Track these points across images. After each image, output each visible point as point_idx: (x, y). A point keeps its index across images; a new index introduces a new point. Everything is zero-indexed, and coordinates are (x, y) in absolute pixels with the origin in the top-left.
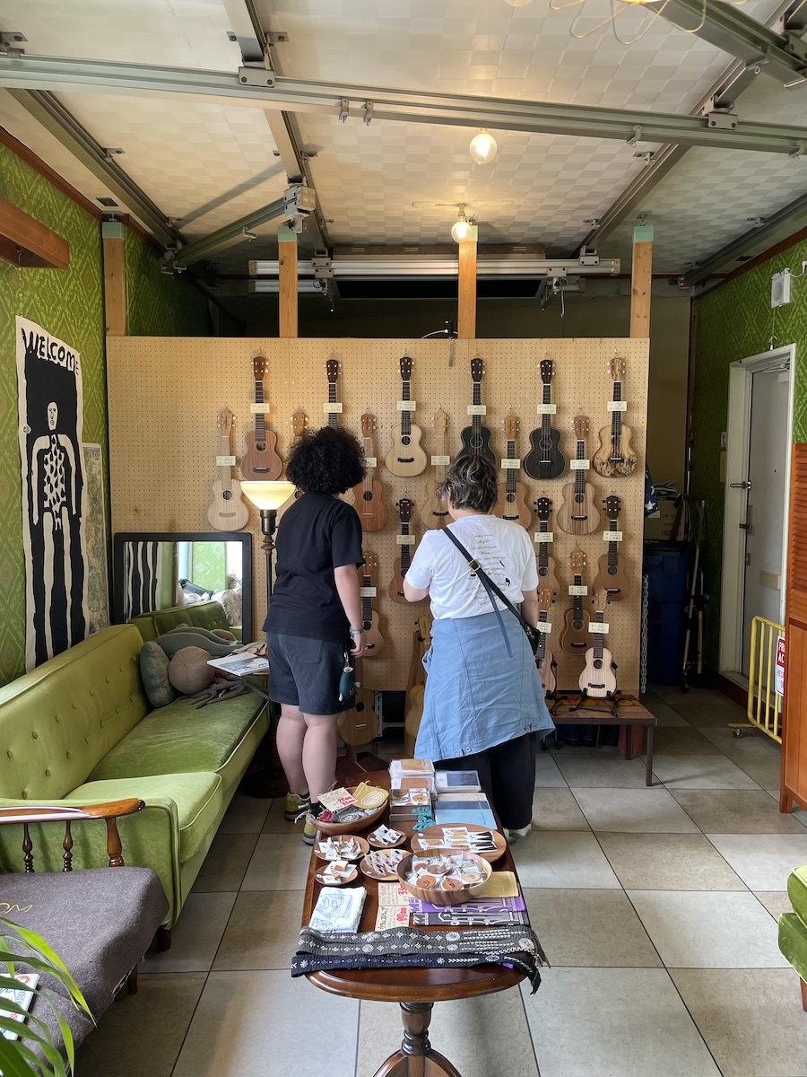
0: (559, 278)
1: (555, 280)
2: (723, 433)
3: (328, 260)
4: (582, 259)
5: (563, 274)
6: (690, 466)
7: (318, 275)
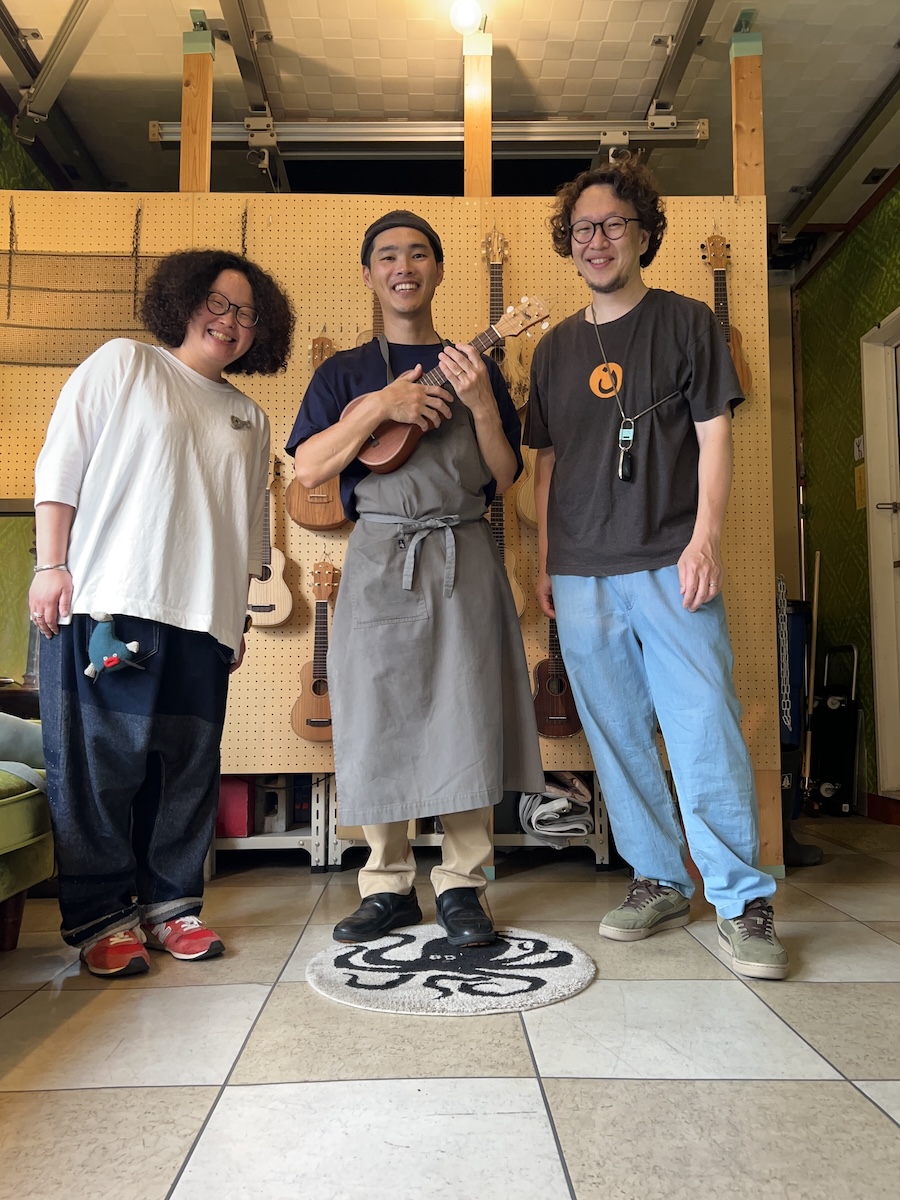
0: (619, 147)
1: (611, 151)
2: (857, 440)
3: (269, 120)
4: (651, 119)
5: (625, 140)
6: (805, 511)
7: (254, 141)
